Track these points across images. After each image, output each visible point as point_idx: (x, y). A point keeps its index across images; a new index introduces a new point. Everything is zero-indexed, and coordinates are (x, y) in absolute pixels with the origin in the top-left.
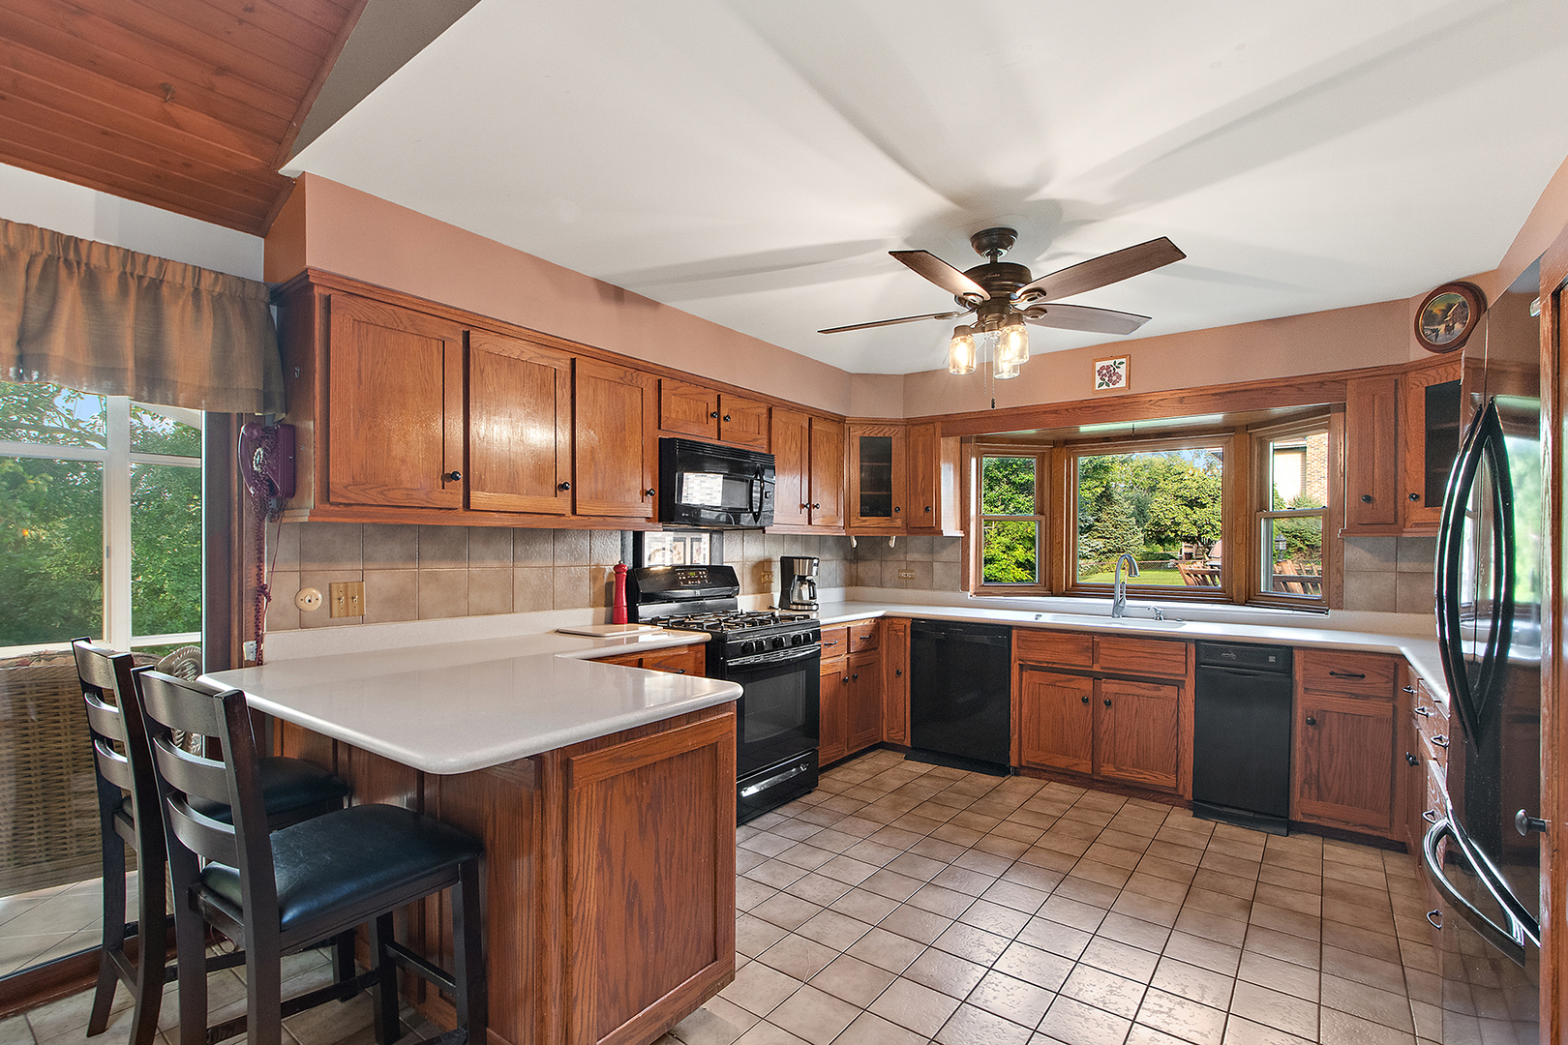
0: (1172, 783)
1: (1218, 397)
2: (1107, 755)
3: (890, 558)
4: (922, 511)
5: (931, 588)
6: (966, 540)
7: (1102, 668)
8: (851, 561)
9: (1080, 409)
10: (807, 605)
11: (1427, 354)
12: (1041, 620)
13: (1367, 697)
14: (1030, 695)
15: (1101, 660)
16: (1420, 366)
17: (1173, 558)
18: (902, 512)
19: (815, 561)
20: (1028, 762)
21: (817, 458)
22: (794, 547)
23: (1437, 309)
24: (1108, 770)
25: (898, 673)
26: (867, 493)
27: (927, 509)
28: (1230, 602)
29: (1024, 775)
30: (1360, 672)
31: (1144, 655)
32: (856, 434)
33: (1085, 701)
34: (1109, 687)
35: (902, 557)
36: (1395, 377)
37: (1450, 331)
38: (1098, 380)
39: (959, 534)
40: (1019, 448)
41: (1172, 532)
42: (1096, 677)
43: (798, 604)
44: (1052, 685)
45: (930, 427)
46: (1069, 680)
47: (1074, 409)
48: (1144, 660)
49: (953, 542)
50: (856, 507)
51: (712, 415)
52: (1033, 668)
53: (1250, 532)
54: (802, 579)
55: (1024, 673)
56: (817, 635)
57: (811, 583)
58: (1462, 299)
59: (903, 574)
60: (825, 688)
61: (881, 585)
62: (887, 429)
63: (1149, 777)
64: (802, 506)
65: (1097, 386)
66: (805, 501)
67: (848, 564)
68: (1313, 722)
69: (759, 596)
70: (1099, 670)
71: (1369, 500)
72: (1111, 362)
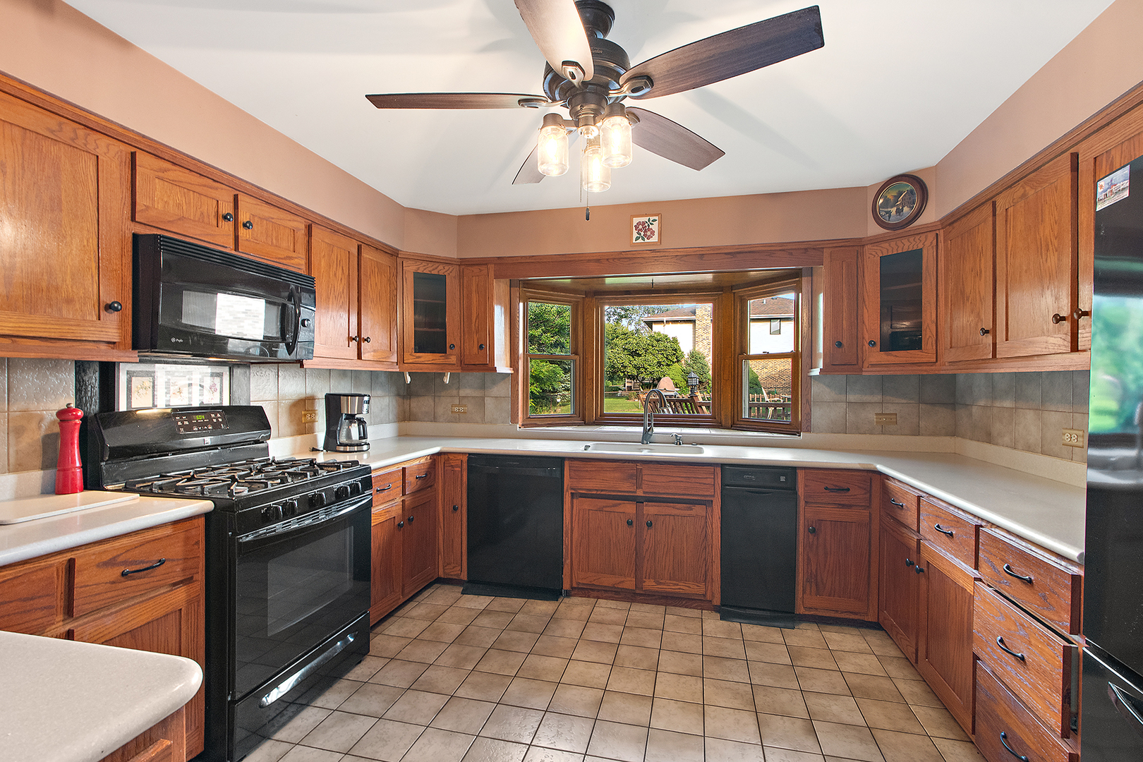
0: (702, 591)
1: (729, 256)
2: (648, 571)
3: (443, 394)
4: (475, 349)
5: (483, 421)
6: (514, 377)
7: (644, 493)
8: (404, 397)
9: (619, 259)
10: (357, 445)
11: (882, 231)
12: (589, 451)
13: (849, 506)
14: (581, 521)
15: (643, 486)
16: (876, 241)
17: (620, 389)
18: (456, 350)
19: (366, 398)
20: (578, 583)
21: (368, 289)
22: (342, 383)
23: (891, 195)
24: (649, 584)
25: (455, 509)
26: (421, 329)
27: (481, 347)
28: (720, 426)
29: (575, 595)
30: (845, 486)
31: (679, 479)
32: (410, 269)
33: (630, 523)
34: (650, 510)
35: (455, 392)
36: (857, 248)
37: (900, 213)
38: (635, 235)
39: (509, 371)
40: (558, 296)
41: (621, 372)
42: (638, 501)
43: (346, 445)
44: (600, 510)
45: (483, 268)
46: (615, 506)
47: (614, 259)
48: (679, 484)
49: (504, 379)
50: (410, 342)
51: (225, 217)
52: (583, 496)
53: (734, 371)
54: (351, 418)
55: (575, 501)
56: (368, 483)
57: (361, 422)
58: (911, 187)
59: (456, 409)
60: (377, 538)
61: (435, 419)
62: (441, 267)
63: (684, 588)
64: (350, 339)
65: (634, 239)
66: (354, 333)
67: (401, 400)
68: (814, 531)
69: (299, 437)
70: (642, 495)
71: (840, 345)
72: (646, 219)
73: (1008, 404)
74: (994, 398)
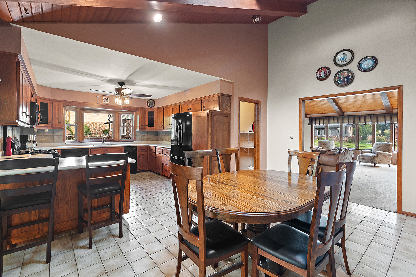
3: (37, 135)
4: (57, 123)
5: (53, 142)
6: (64, 130)
11: (148, 107)
13: (145, 152)
16: (147, 109)
18: (51, 123)
23: (150, 102)
28: (115, 141)
32: (39, 101)
35: (42, 134)
36: (145, 110)
37: (151, 105)
45: (60, 102)
49: (61, 131)
59: (43, 139)
62: (47, 101)
65: (103, 102)
68: (139, 157)
71: (142, 125)
72: (106, 98)
73: (165, 135)
74: (163, 134)
